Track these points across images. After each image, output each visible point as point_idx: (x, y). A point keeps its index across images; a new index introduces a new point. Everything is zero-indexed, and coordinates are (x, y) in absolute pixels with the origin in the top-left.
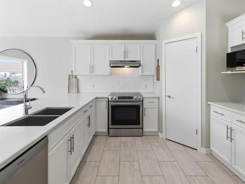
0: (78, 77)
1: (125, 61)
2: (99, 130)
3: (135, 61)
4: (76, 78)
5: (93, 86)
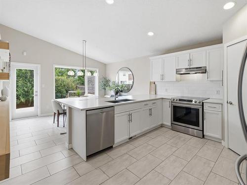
0: (156, 83)
1: (190, 69)
2: (165, 123)
3: (201, 68)
4: (154, 83)
5: (166, 90)
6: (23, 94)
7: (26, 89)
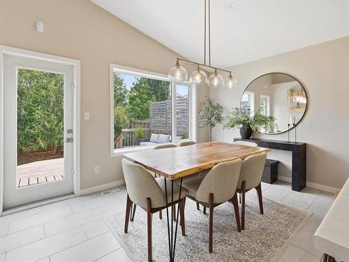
6: (43, 134)
7: (48, 126)
